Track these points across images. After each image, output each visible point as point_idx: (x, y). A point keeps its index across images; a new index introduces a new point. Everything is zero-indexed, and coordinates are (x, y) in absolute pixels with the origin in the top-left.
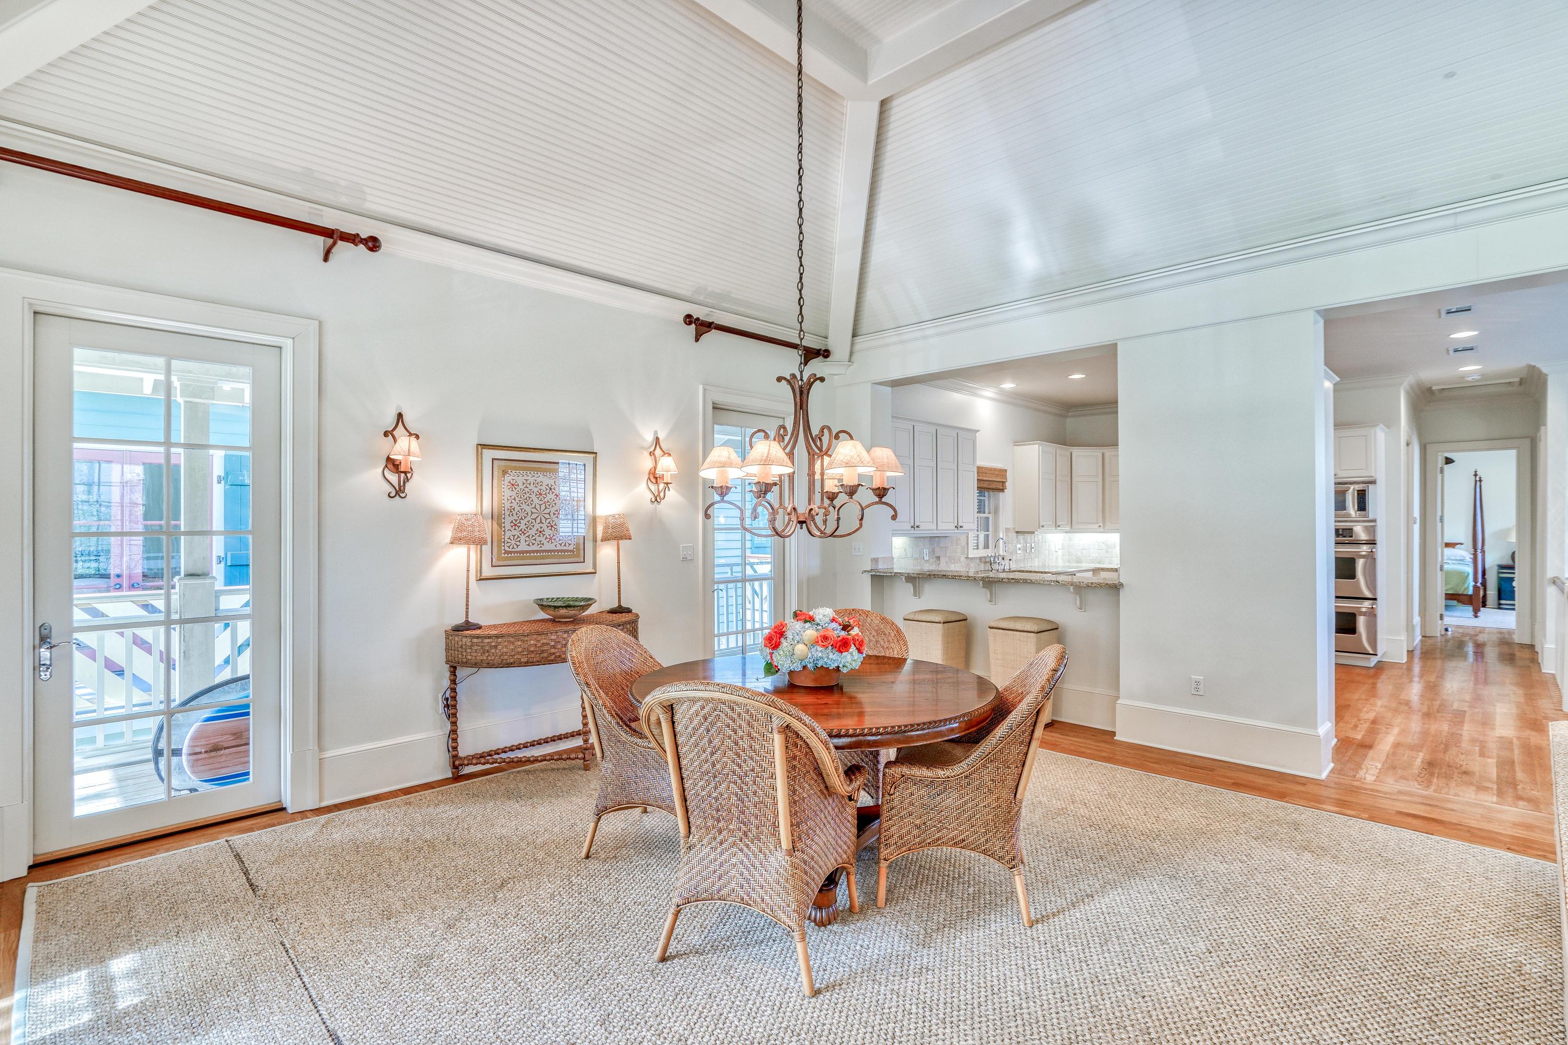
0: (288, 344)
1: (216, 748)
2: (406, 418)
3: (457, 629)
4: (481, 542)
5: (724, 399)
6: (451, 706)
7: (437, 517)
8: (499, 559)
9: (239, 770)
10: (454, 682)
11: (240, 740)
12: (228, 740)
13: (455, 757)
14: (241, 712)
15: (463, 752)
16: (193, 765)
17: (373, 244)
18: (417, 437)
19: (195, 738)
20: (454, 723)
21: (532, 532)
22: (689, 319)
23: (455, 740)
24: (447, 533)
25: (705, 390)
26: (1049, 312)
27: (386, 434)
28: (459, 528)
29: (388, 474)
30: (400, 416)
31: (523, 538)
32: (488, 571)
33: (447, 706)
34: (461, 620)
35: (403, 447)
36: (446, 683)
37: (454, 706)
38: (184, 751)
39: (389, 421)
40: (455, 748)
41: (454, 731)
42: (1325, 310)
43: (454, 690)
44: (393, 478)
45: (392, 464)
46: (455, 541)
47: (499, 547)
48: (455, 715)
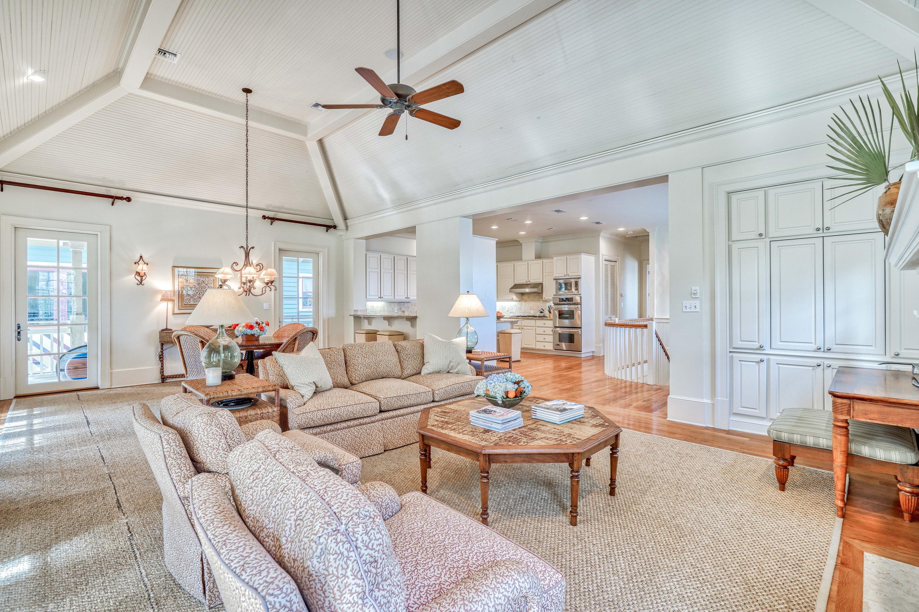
0: (99, 234)
1: (76, 368)
2: (144, 257)
3: (163, 330)
4: (173, 301)
5: (283, 246)
6: (161, 358)
7: (156, 292)
8: (182, 306)
9: (84, 376)
10: (162, 349)
11: (85, 365)
12: (80, 365)
13: (163, 375)
14: (84, 356)
15: (166, 373)
16: (69, 373)
17: (128, 199)
18: (147, 264)
19: (69, 364)
20: (162, 364)
21: (196, 297)
22: (264, 217)
23: (163, 369)
24: (159, 297)
25: (275, 244)
26: (398, 213)
27: (135, 263)
28: (163, 296)
29: (137, 277)
30: (141, 257)
31: (192, 299)
32: (177, 311)
33: (160, 358)
34: (165, 328)
35: (141, 267)
36: (160, 350)
37: (163, 358)
38: (66, 368)
39: (138, 258)
40: (163, 372)
41: (162, 366)
42: (473, 215)
43: (162, 352)
44: (139, 278)
45: (138, 273)
46: (163, 300)
47: (182, 303)
48: (162, 361)
